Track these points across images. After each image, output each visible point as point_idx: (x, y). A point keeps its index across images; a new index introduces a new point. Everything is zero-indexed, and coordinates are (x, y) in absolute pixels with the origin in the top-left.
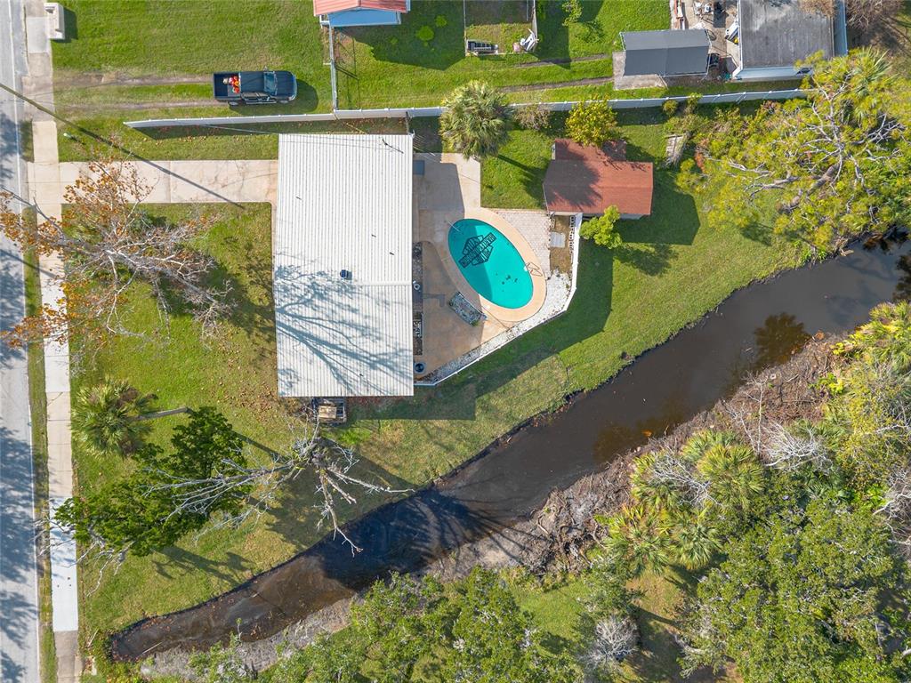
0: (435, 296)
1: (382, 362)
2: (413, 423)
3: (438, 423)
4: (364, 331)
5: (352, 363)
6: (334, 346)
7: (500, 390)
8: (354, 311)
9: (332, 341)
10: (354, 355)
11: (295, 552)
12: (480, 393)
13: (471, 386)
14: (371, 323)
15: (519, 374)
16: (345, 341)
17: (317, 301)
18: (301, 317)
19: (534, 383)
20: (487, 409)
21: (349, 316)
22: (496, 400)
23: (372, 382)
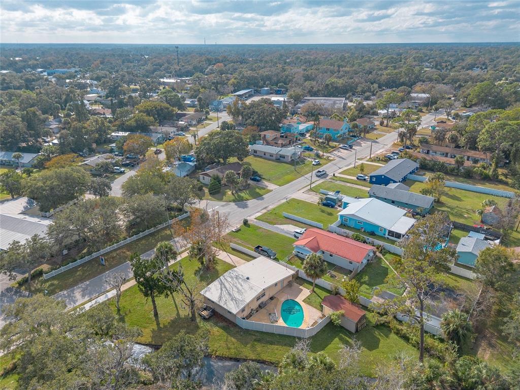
0: (267, 310)
1: (236, 301)
2: (225, 334)
3: (233, 339)
4: (239, 291)
5: (227, 296)
6: (227, 290)
7: (263, 345)
8: (241, 286)
9: (228, 289)
10: (230, 294)
11: (149, 342)
12: (255, 340)
13: (254, 337)
14: (243, 291)
15: (274, 345)
16: (231, 291)
17: (234, 279)
18: (226, 280)
19: (276, 352)
20: (253, 346)
21: (239, 286)
22: (259, 347)
23: (228, 303)
